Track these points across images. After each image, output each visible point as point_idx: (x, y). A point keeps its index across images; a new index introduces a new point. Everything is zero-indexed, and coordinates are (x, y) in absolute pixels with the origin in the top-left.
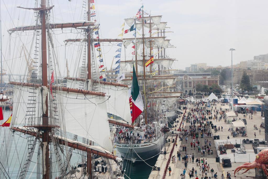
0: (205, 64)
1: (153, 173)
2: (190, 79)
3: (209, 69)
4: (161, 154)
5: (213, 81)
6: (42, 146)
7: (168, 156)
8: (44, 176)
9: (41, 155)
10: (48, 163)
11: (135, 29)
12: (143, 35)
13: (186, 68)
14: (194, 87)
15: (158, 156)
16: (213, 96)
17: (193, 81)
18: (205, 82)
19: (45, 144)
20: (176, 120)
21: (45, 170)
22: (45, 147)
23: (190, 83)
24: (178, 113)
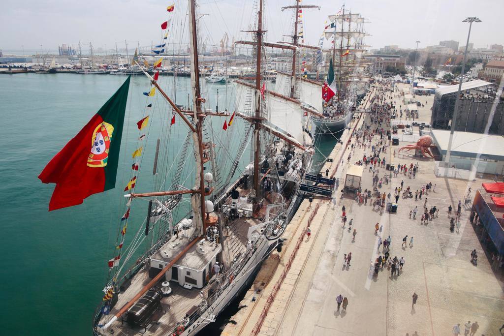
0: (397, 46)
1: (338, 145)
2: (381, 60)
3: (399, 51)
4: (347, 128)
5: (400, 64)
6: (254, 132)
7: (351, 130)
8: (255, 152)
9: (254, 138)
10: (258, 144)
11: (335, 27)
12: (342, 30)
13: (381, 49)
14: (384, 68)
15: (343, 131)
16: (398, 77)
17: (384, 63)
18: (394, 64)
19: (257, 131)
20: (364, 98)
21: (256, 148)
22: (256, 133)
23: (381, 64)
24: (367, 91)
